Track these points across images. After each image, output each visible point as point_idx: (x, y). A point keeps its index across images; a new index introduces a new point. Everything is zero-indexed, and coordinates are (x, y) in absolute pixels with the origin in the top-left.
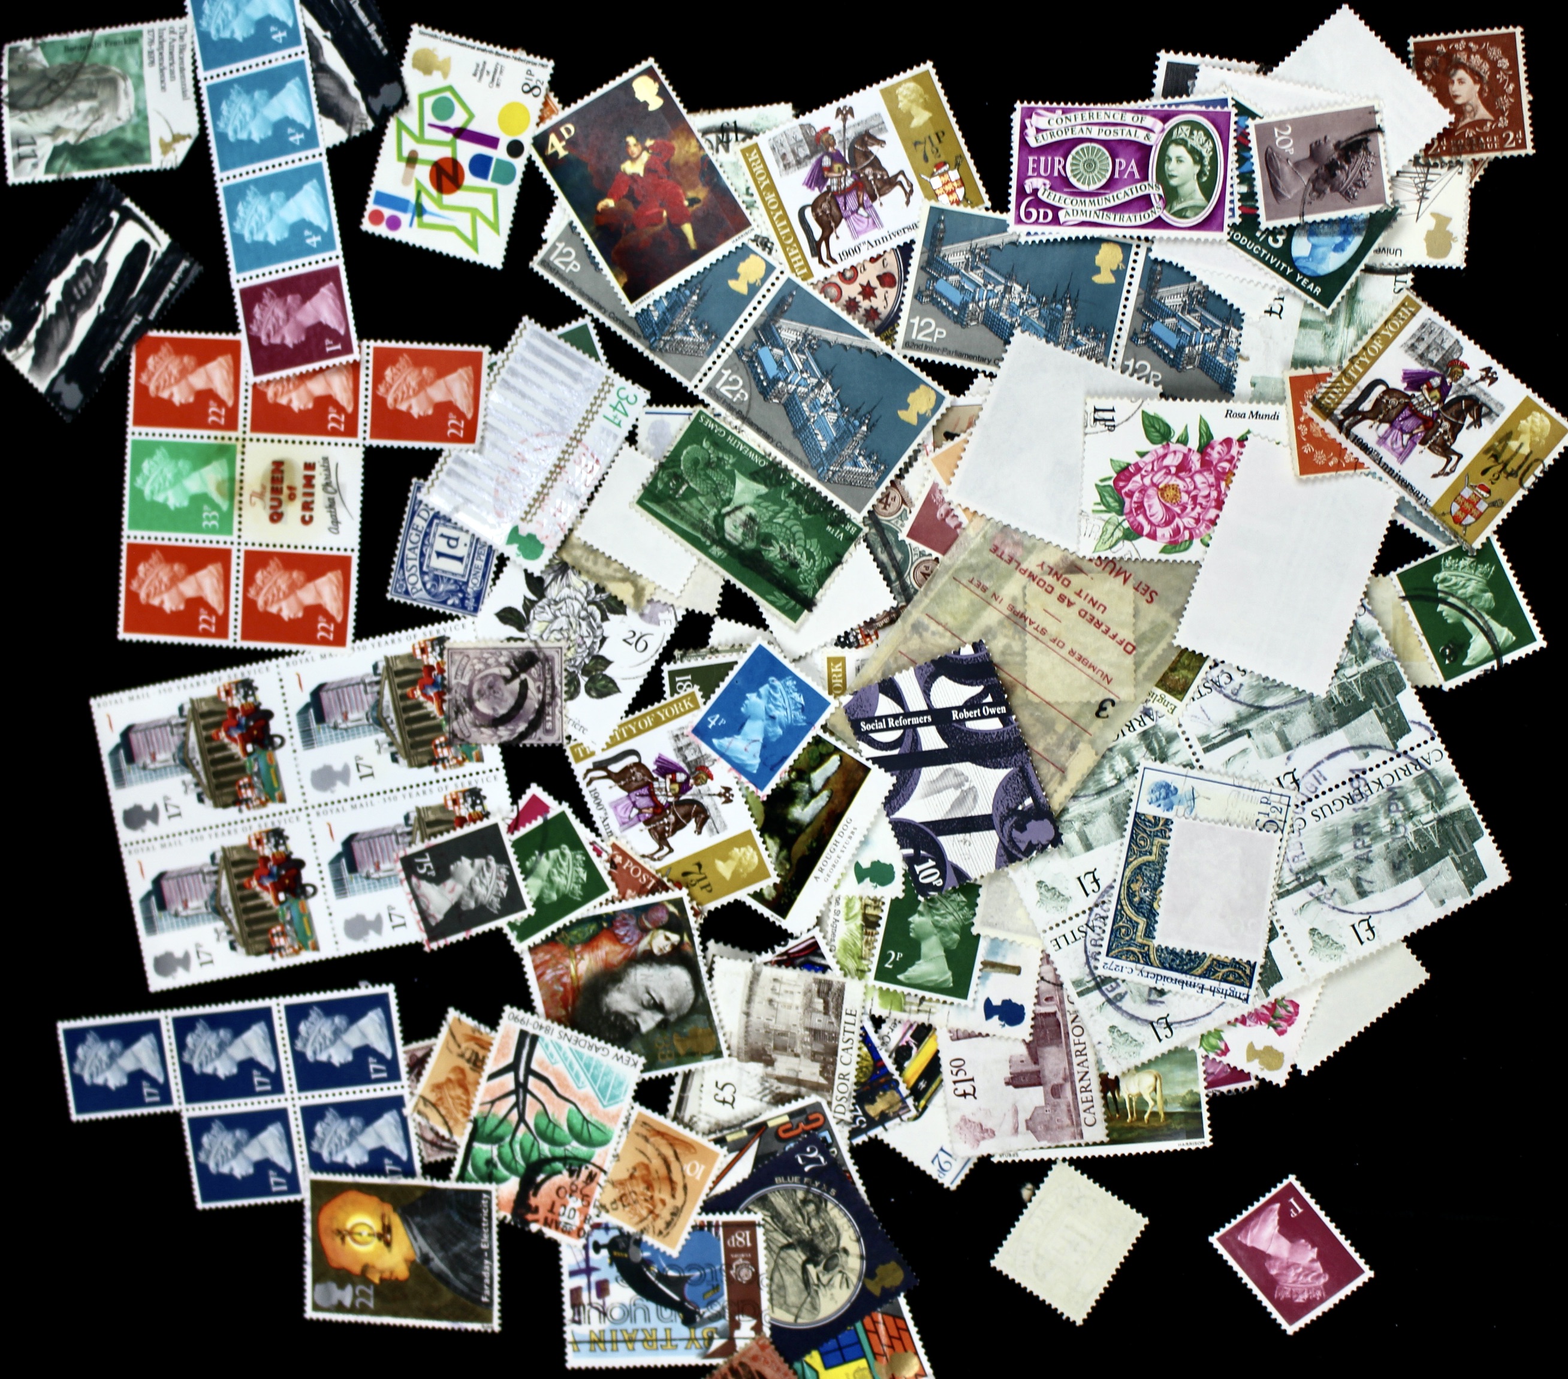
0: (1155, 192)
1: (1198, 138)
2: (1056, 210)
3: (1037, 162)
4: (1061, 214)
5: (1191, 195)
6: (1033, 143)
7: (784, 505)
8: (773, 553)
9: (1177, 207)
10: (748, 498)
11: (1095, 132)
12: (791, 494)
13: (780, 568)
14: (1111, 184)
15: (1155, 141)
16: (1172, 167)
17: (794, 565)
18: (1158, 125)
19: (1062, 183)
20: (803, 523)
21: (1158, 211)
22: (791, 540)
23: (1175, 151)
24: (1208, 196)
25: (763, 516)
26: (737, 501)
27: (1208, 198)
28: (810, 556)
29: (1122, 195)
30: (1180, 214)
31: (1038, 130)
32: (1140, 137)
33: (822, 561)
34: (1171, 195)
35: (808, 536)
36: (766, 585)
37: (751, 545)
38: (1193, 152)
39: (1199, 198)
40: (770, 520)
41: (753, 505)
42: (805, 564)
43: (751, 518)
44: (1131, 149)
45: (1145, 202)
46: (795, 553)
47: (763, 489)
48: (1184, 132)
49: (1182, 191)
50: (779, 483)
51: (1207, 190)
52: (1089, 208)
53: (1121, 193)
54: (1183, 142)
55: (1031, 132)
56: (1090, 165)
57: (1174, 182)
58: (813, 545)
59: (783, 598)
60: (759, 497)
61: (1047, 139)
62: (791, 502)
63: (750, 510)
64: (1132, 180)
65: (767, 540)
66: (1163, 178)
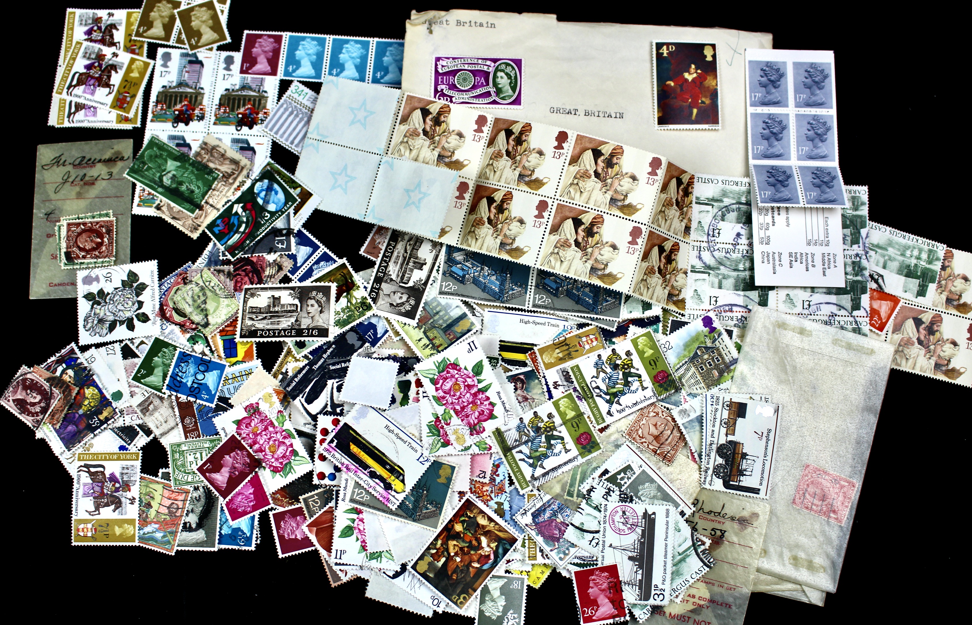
0: (492, 90)
1: (509, 70)
2: (451, 97)
3: (442, 79)
4: (454, 99)
5: (507, 91)
6: (440, 71)
7: (187, 169)
8: (183, 188)
9: (502, 96)
10: (173, 168)
11: (466, 67)
12: (190, 165)
13: (187, 194)
14: (474, 87)
15: (491, 70)
16: (499, 80)
17: (192, 192)
18: (493, 64)
19: (453, 87)
20: (195, 175)
21: (494, 97)
22: (191, 182)
23: (500, 74)
24: (514, 91)
25: (179, 174)
26: (168, 169)
27: (514, 92)
28: (199, 187)
29: (478, 92)
30: (503, 98)
31: (443, 66)
32: (485, 68)
33: (203, 189)
34: (499, 91)
35: (198, 179)
36: (180, 201)
37: (174, 186)
38: (507, 74)
39: (510, 92)
40: (182, 176)
41: (175, 170)
42: (197, 191)
43: (174, 175)
44: (482, 73)
45: (488, 94)
46: (192, 187)
47: (178, 164)
48: (503, 67)
49: (504, 89)
50: (185, 161)
51: (514, 89)
52: (465, 96)
53: (478, 90)
54: (502, 71)
55: (439, 67)
56: (465, 80)
57: (500, 86)
58: (200, 184)
59: (188, 205)
60: (178, 167)
61: (446, 70)
62: (191, 168)
63: (174, 172)
64: (482, 86)
65: (181, 183)
66: (495, 84)
